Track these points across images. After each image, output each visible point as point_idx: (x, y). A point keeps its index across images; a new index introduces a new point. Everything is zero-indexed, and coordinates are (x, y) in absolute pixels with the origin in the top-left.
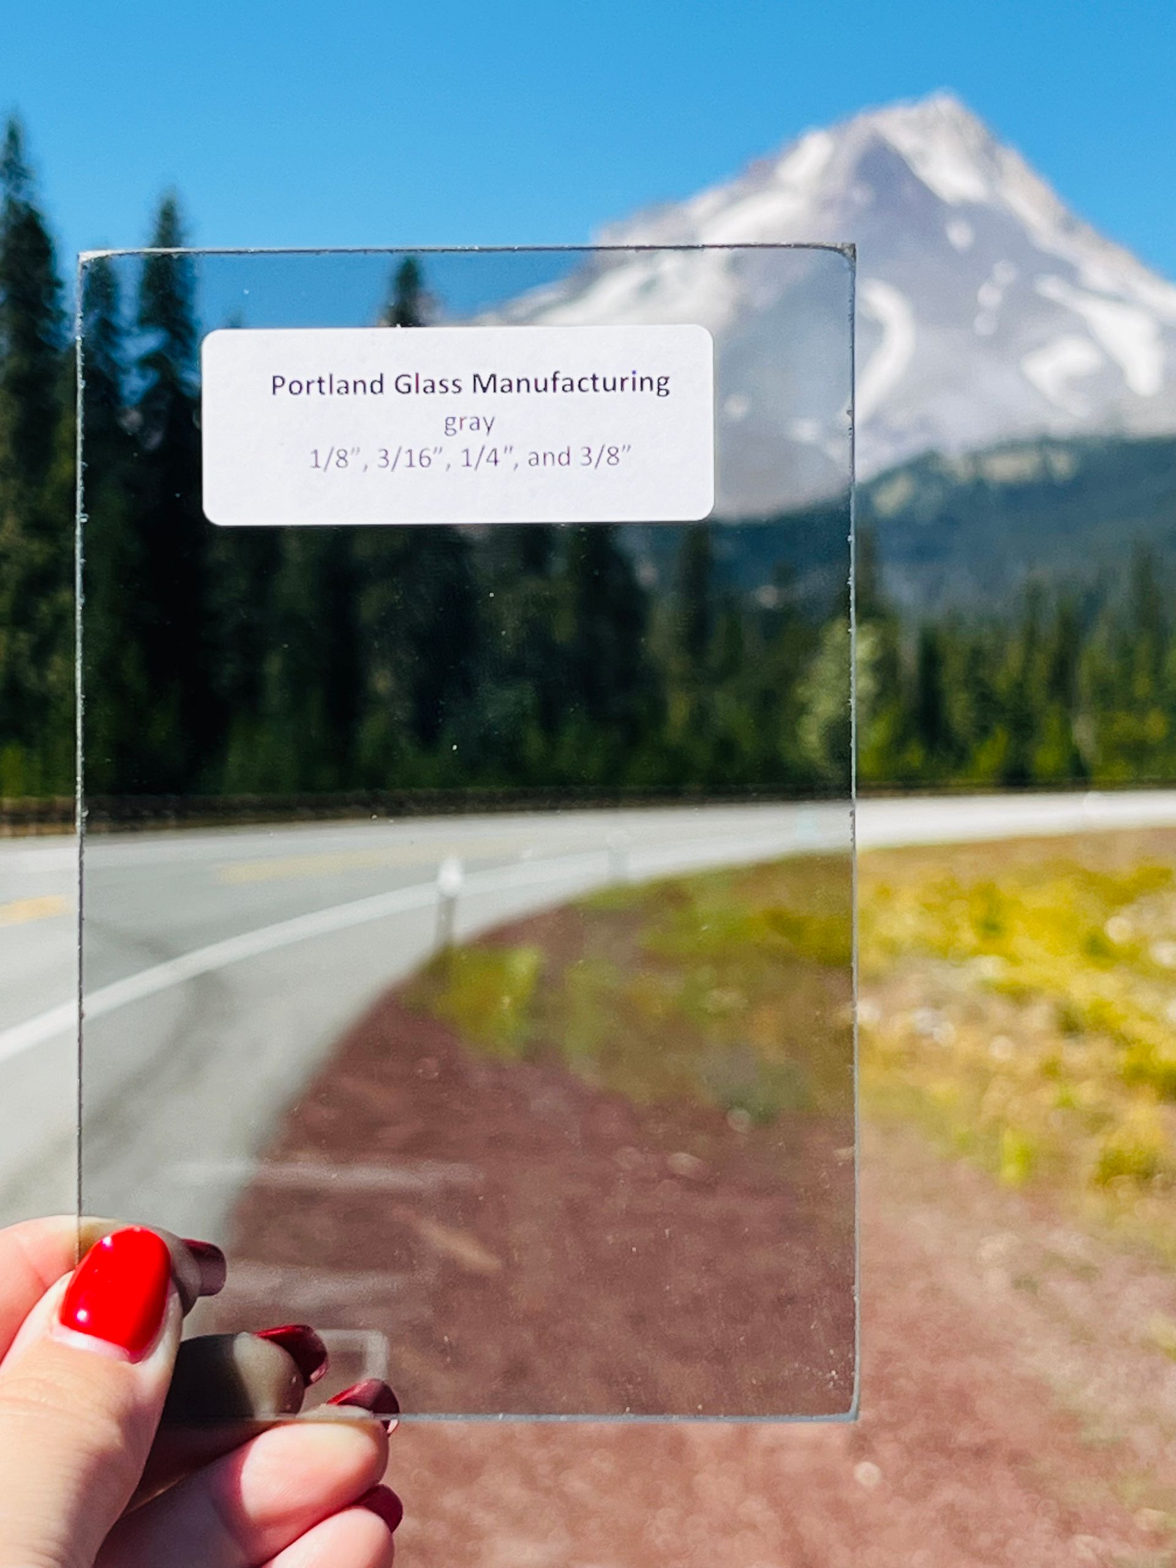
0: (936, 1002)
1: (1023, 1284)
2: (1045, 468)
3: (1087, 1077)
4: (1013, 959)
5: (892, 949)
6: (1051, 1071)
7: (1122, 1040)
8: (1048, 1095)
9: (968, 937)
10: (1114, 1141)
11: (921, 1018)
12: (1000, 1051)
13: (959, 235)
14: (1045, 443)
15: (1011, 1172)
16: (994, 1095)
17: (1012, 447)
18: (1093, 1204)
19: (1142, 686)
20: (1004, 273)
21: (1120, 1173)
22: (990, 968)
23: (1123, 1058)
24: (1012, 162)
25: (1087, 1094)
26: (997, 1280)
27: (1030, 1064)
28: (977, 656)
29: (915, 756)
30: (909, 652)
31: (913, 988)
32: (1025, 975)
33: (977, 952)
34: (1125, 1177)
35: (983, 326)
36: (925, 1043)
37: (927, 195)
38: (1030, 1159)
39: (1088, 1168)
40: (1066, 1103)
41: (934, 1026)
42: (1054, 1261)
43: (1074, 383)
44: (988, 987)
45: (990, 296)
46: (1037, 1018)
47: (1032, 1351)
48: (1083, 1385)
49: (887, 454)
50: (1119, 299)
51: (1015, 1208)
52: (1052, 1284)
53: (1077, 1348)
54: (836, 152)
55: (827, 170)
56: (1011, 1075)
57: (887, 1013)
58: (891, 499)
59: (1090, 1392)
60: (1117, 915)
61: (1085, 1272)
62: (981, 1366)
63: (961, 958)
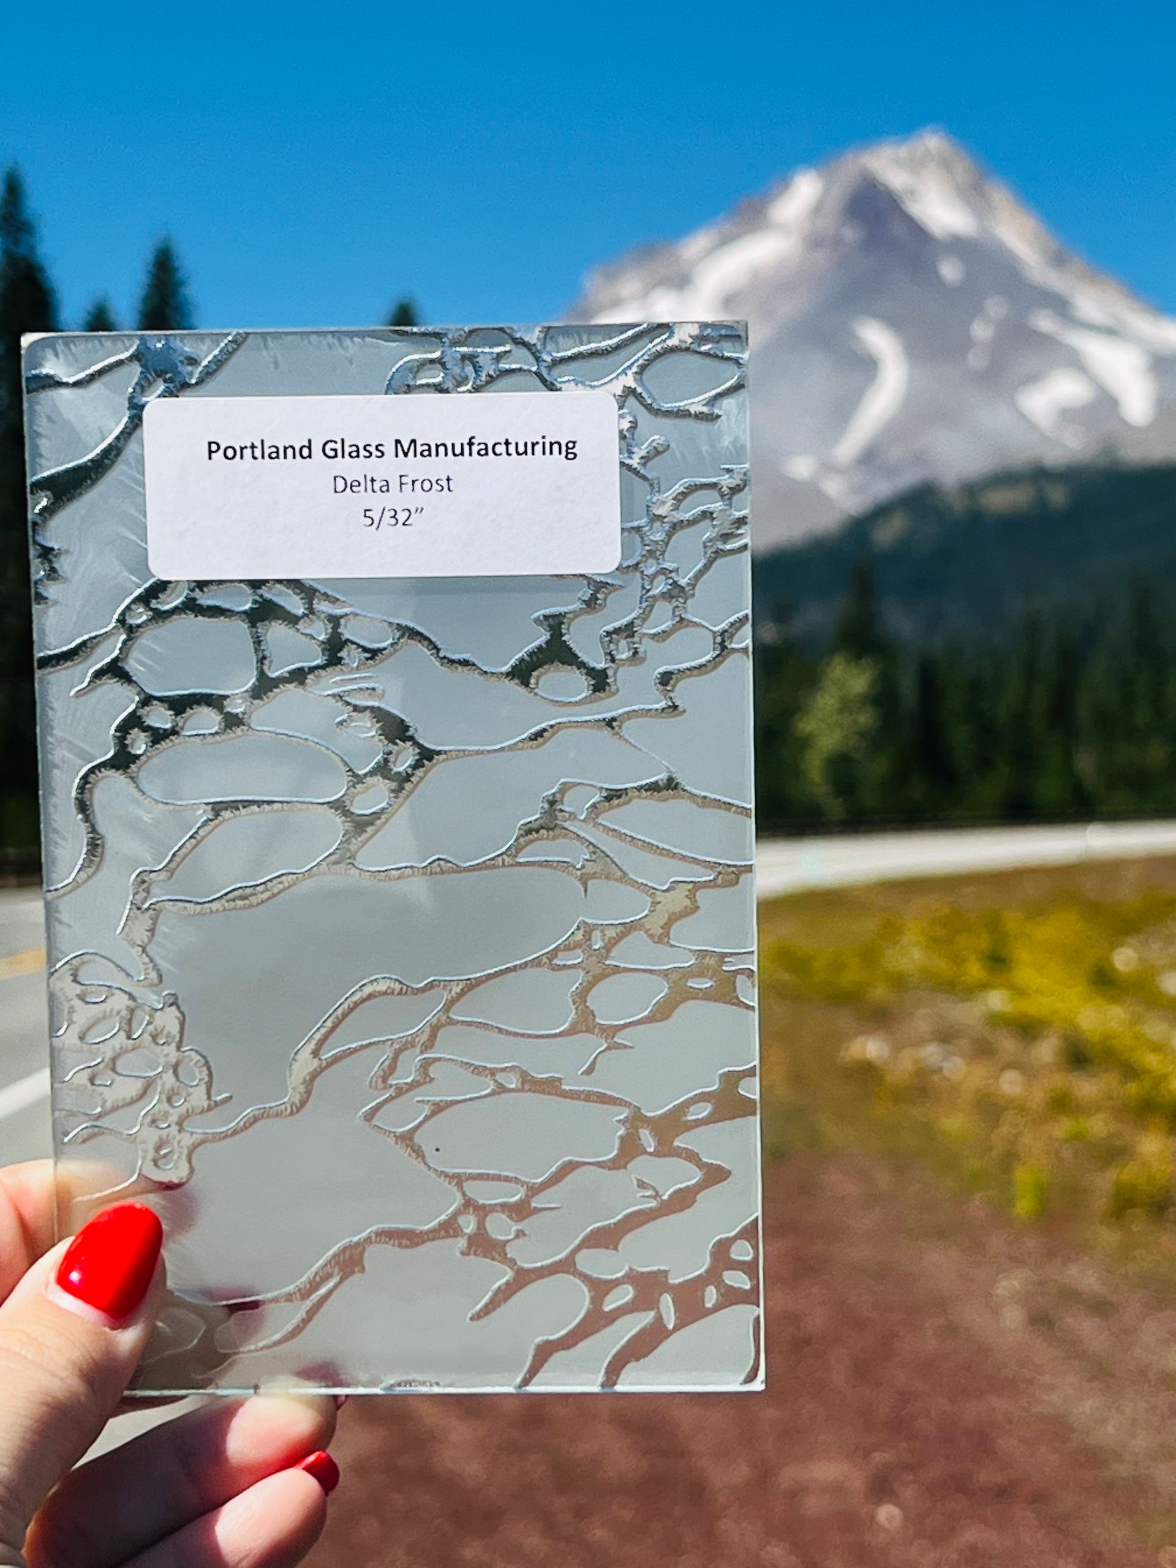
0: (946, 1036)
1: (1040, 1321)
2: (1041, 502)
3: (1099, 1109)
4: (1019, 992)
5: (899, 982)
6: (1061, 1104)
7: (1130, 1071)
8: (1062, 1127)
9: (975, 970)
10: (1127, 1173)
11: (931, 1053)
12: (1010, 1084)
13: (950, 271)
14: (1040, 475)
15: (1024, 1206)
16: (1005, 1130)
17: (1005, 478)
18: (1108, 1237)
19: (1142, 716)
20: (996, 308)
21: (1134, 1206)
22: (997, 1000)
23: (1133, 1089)
24: (1001, 197)
25: (1098, 1126)
26: (1013, 1317)
27: (1038, 1097)
28: (976, 687)
29: (917, 790)
30: (908, 685)
31: (922, 1022)
32: (1033, 1007)
33: (984, 986)
34: (1138, 1211)
35: (975, 360)
36: (936, 1078)
37: (918, 231)
38: (1044, 1193)
39: (1100, 1203)
40: (1078, 1138)
41: (942, 1061)
42: (1070, 1296)
43: (1067, 415)
44: (996, 1020)
45: (981, 331)
46: (1046, 1050)
47: (1052, 1388)
48: (1104, 1422)
49: (883, 489)
50: (1109, 332)
51: (1031, 1243)
52: (1069, 1320)
53: (1096, 1384)
54: (827, 190)
55: (817, 210)
56: (1022, 1109)
57: (897, 1048)
58: (887, 534)
59: (1110, 1429)
60: (1123, 946)
61: (1101, 1308)
62: (1000, 1404)
63: (970, 992)
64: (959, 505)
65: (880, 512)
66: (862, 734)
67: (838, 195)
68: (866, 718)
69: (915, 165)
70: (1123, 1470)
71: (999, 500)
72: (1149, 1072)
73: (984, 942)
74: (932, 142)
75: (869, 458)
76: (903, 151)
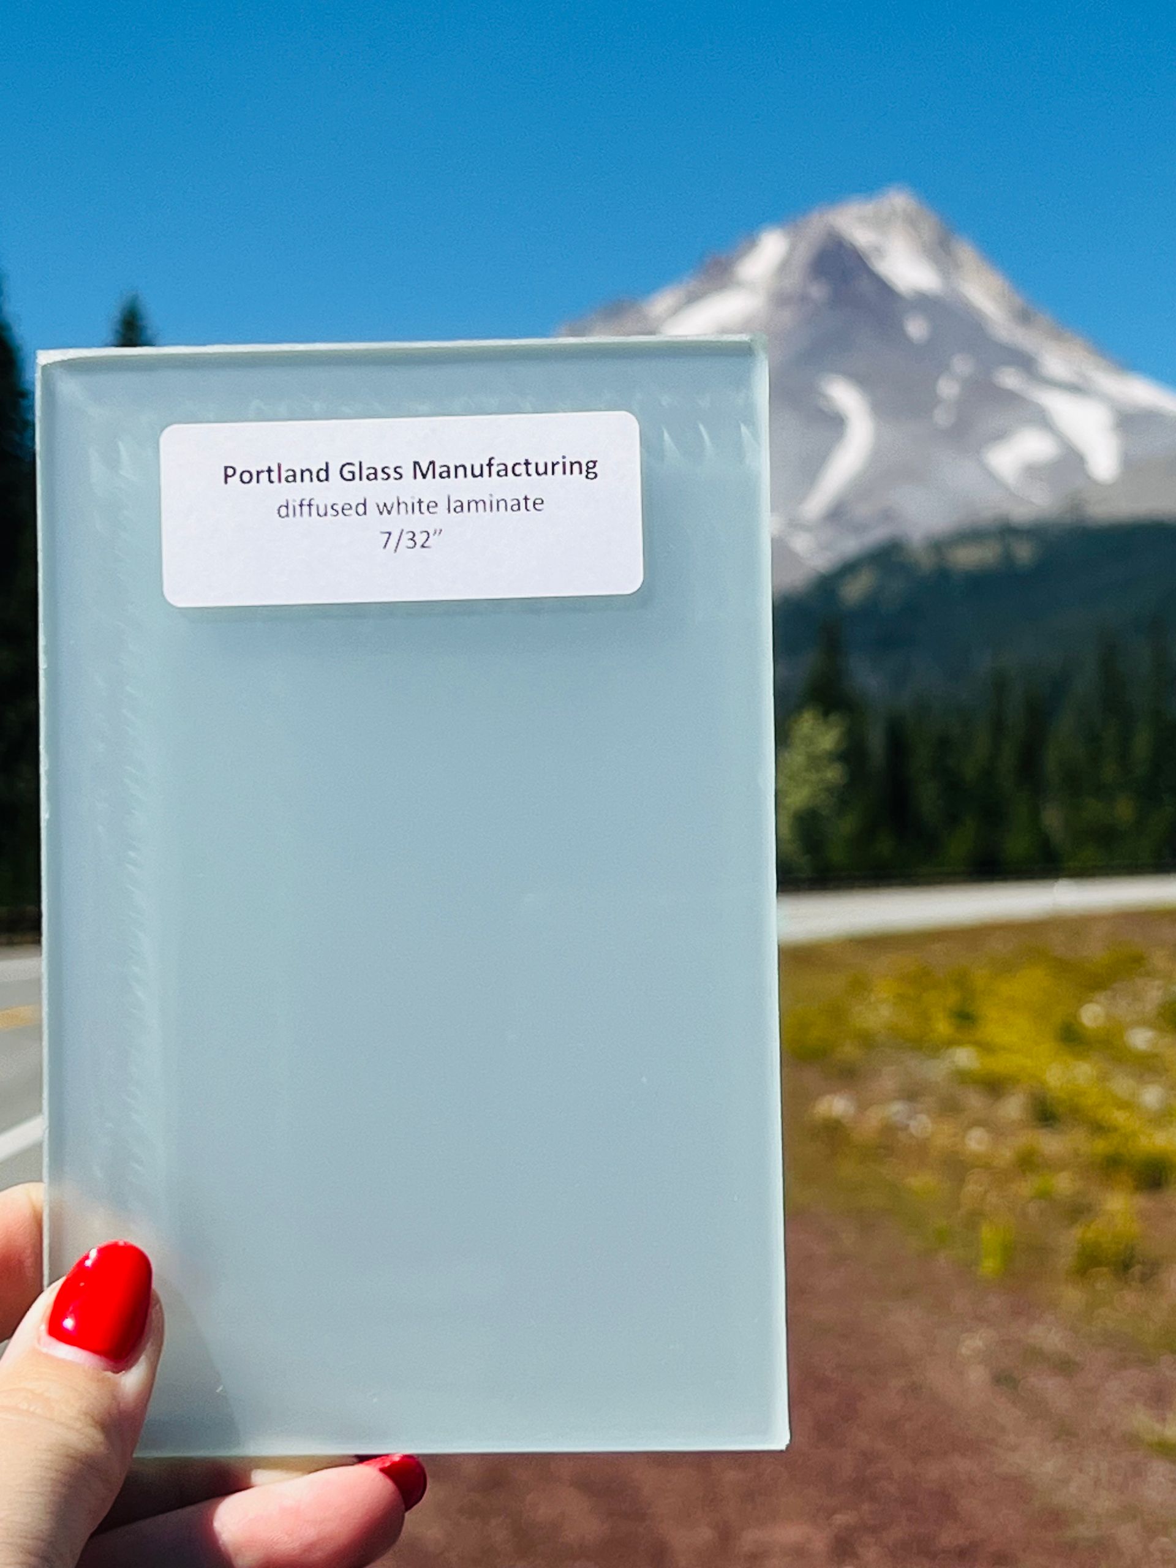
0: (911, 1094)
1: (1004, 1380)
2: (1008, 558)
3: (1064, 1167)
4: (986, 1048)
5: (867, 1040)
6: (1028, 1163)
7: (1099, 1128)
8: (1026, 1187)
9: (943, 1027)
10: (1092, 1231)
11: (896, 1110)
12: (976, 1141)
13: (916, 328)
14: (1007, 531)
15: (989, 1265)
16: (973, 1188)
17: (972, 535)
18: (1073, 1296)
19: (1109, 771)
20: (962, 365)
21: (1098, 1265)
22: (964, 1057)
23: (1101, 1146)
24: (966, 253)
25: (1064, 1183)
26: (977, 1376)
27: (1006, 1154)
28: (944, 744)
29: (885, 846)
30: (876, 741)
31: (888, 1080)
32: (1001, 1064)
33: (951, 1043)
34: (1105, 1269)
35: (942, 418)
36: (901, 1136)
37: (884, 288)
38: (1009, 1252)
39: (1065, 1260)
40: (1044, 1195)
41: (910, 1118)
42: (1034, 1355)
43: (1032, 471)
44: (963, 1077)
45: (948, 389)
46: (1013, 1107)
47: (1014, 1449)
48: (1066, 1482)
49: (851, 546)
50: (1076, 389)
51: (995, 1302)
52: (1032, 1379)
53: (1059, 1445)
54: (793, 248)
55: (784, 267)
56: (987, 1167)
57: (863, 1106)
58: (855, 590)
59: (1073, 1489)
60: (1091, 1001)
61: (1065, 1367)
62: (963, 1465)
63: (935, 1049)
64: (926, 562)
65: (848, 569)
66: (829, 790)
67: (805, 252)
68: (834, 774)
69: (881, 224)
70: (1083, 1531)
71: (967, 557)
72: (1116, 1129)
73: (952, 998)
74: (899, 200)
75: (836, 514)
76: (868, 208)
